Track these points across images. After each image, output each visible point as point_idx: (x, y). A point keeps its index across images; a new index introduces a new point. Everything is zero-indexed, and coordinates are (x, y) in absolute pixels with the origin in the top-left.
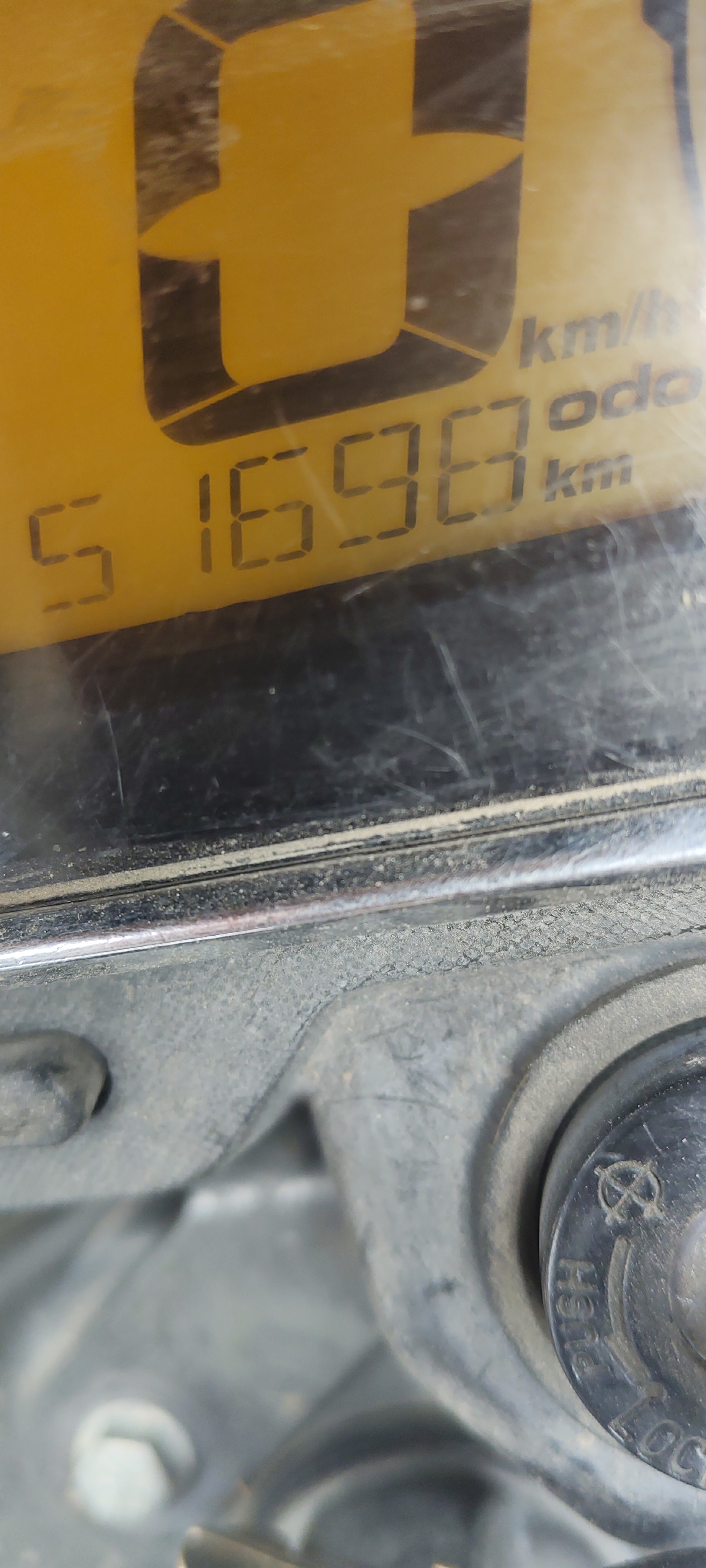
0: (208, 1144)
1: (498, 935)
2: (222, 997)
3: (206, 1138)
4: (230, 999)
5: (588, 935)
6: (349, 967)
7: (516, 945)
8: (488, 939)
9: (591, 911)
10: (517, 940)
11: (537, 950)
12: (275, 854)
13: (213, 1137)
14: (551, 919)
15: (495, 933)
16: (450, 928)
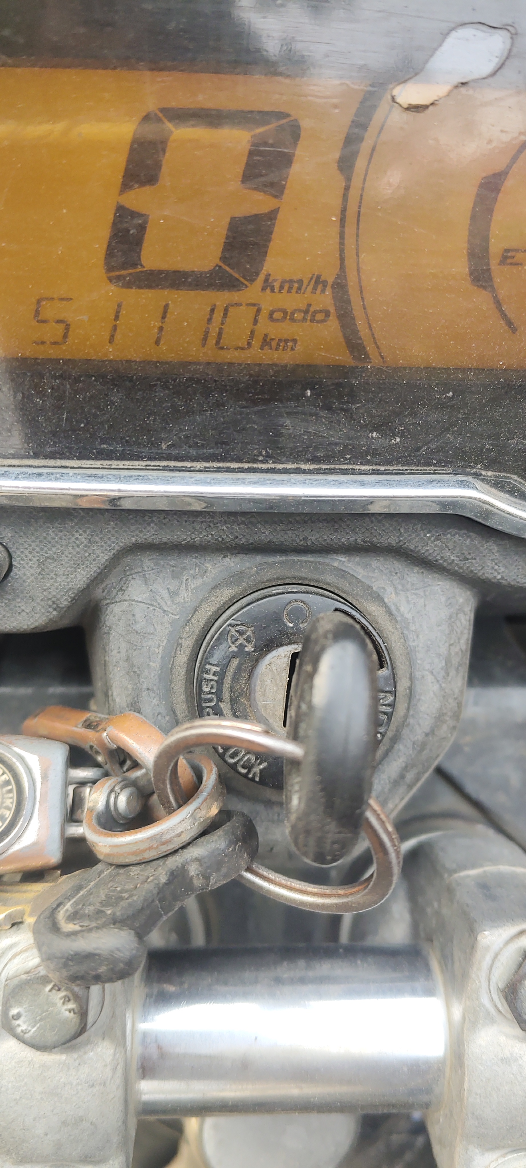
0: (51, 610)
1: (205, 529)
2: (77, 535)
3: (50, 606)
4: (80, 537)
5: (244, 536)
6: (137, 532)
7: (212, 535)
8: (201, 530)
9: (246, 525)
10: (213, 533)
11: (220, 539)
12: (123, 465)
13: (54, 606)
14: (229, 526)
15: (204, 528)
16: (186, 521)
